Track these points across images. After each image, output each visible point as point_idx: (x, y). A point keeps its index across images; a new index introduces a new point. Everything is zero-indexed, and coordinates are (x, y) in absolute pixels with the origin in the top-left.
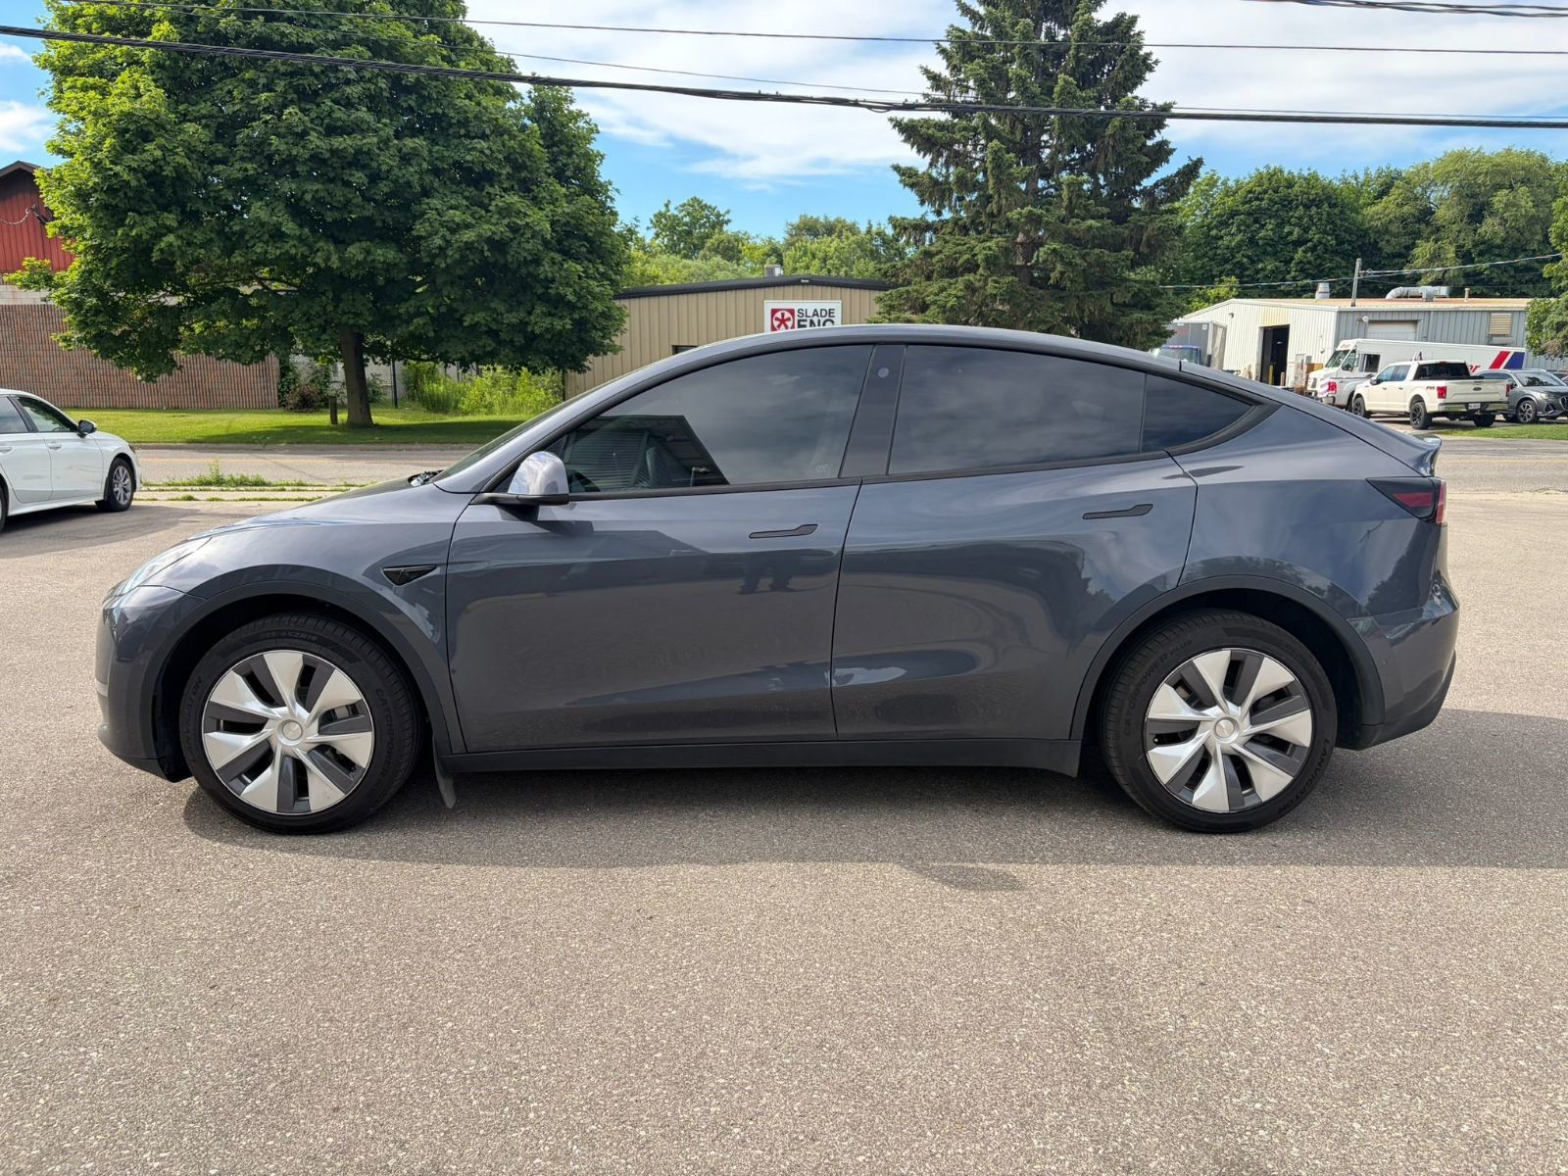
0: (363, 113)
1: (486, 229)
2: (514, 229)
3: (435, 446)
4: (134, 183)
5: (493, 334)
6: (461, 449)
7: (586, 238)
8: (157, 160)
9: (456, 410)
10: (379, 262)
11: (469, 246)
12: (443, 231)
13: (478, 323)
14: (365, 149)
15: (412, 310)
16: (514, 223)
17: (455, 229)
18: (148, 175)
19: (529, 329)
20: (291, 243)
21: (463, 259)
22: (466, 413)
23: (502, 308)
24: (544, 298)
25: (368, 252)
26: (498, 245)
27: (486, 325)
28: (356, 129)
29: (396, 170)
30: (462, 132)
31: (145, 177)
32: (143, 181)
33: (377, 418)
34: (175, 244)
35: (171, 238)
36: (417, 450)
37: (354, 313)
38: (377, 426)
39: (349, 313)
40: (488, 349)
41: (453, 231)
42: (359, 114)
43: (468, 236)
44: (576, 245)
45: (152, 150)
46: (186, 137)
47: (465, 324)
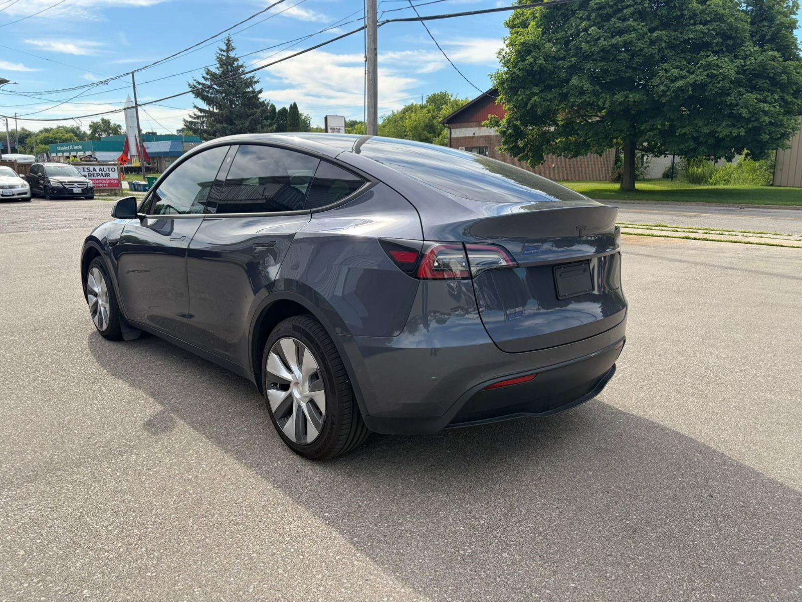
0: (631, 22)
1: (691, 78)
2: (712, 76)
3: (653, 202)
4: (521, 75)
5: (695, 139)
6: (667, 204)
7: (768, 77)
8: (532, 63)
9: (706, 182)
10: (631, 102)
11: (680, 89)
12: (667, 82)
13: (685, 133)
14: (628, 41)
15: (648, 127)
16: (712, 73)
17: (674, 80)
18: (527, 71)
19: (717, 135)
20: (588, 95)
21: (677, 96)
22: (711, 184)
23: (701, 123)
24: (730, 116)
25: (627, 97)
26: (699, 87)
27: (691, 134)
28: (627, 30)
29: (646, 50)
30: (692, 22)
31: (526, 72)
32: (526, 74)
33: (638, 186)
34: (537, 100)
35: (536, 98)
36: (643, 204)
37: (619, 130)
38: (638, 191)
39: (617, 130)
40: (691, 147)
41: (673, 81)
42: (629, 23)
43: (680, 83)
44: (761, 83)
45: (530, 59)
46: (545, 51)
47: (677, 134)
